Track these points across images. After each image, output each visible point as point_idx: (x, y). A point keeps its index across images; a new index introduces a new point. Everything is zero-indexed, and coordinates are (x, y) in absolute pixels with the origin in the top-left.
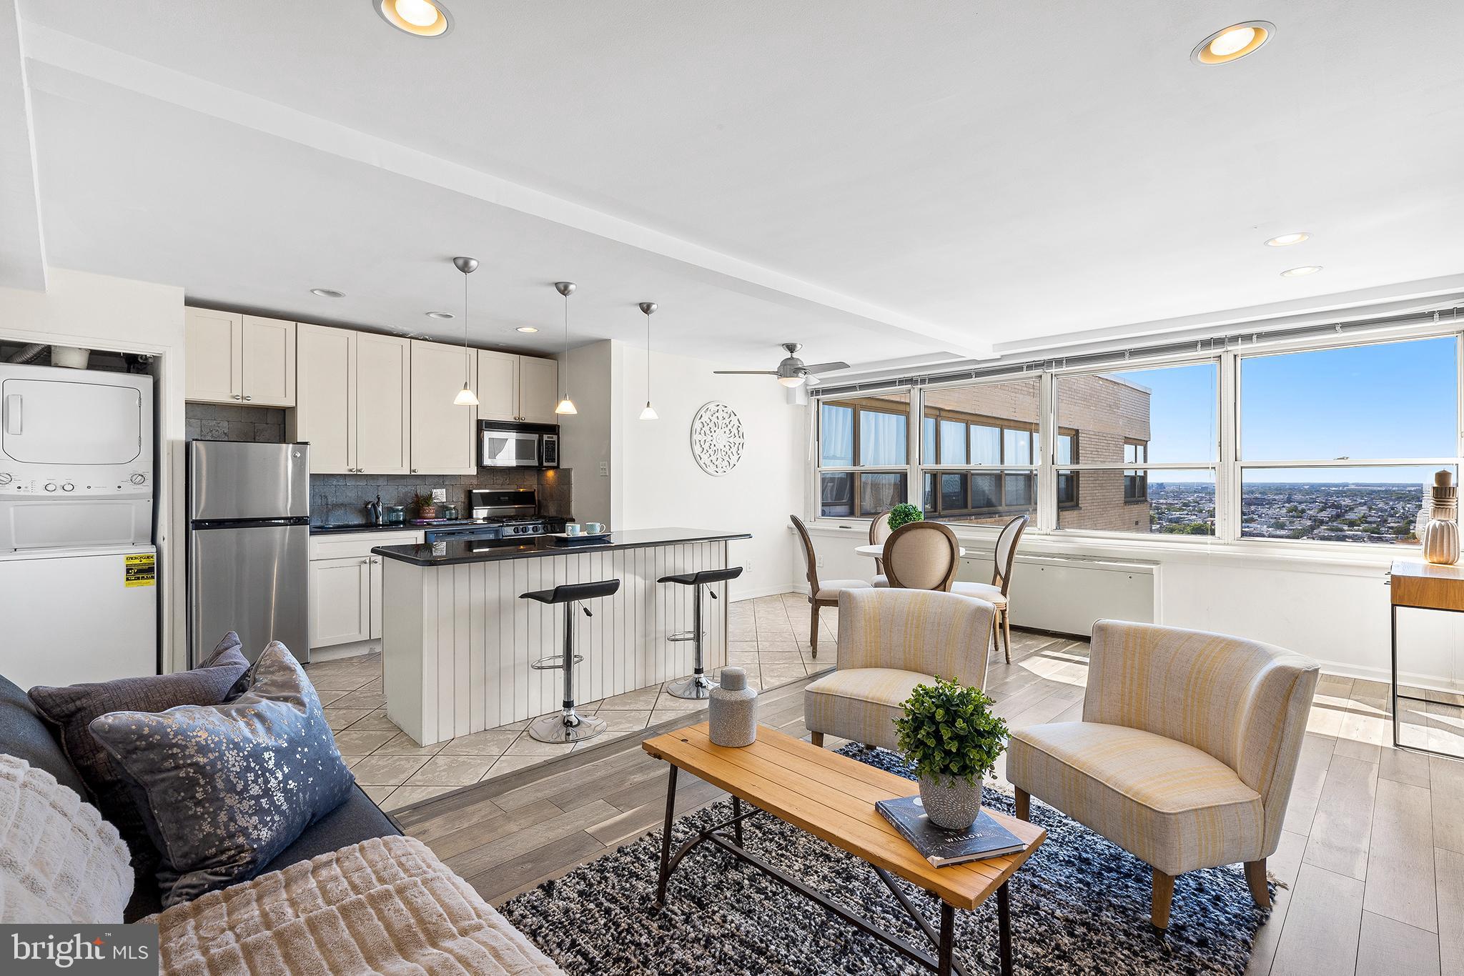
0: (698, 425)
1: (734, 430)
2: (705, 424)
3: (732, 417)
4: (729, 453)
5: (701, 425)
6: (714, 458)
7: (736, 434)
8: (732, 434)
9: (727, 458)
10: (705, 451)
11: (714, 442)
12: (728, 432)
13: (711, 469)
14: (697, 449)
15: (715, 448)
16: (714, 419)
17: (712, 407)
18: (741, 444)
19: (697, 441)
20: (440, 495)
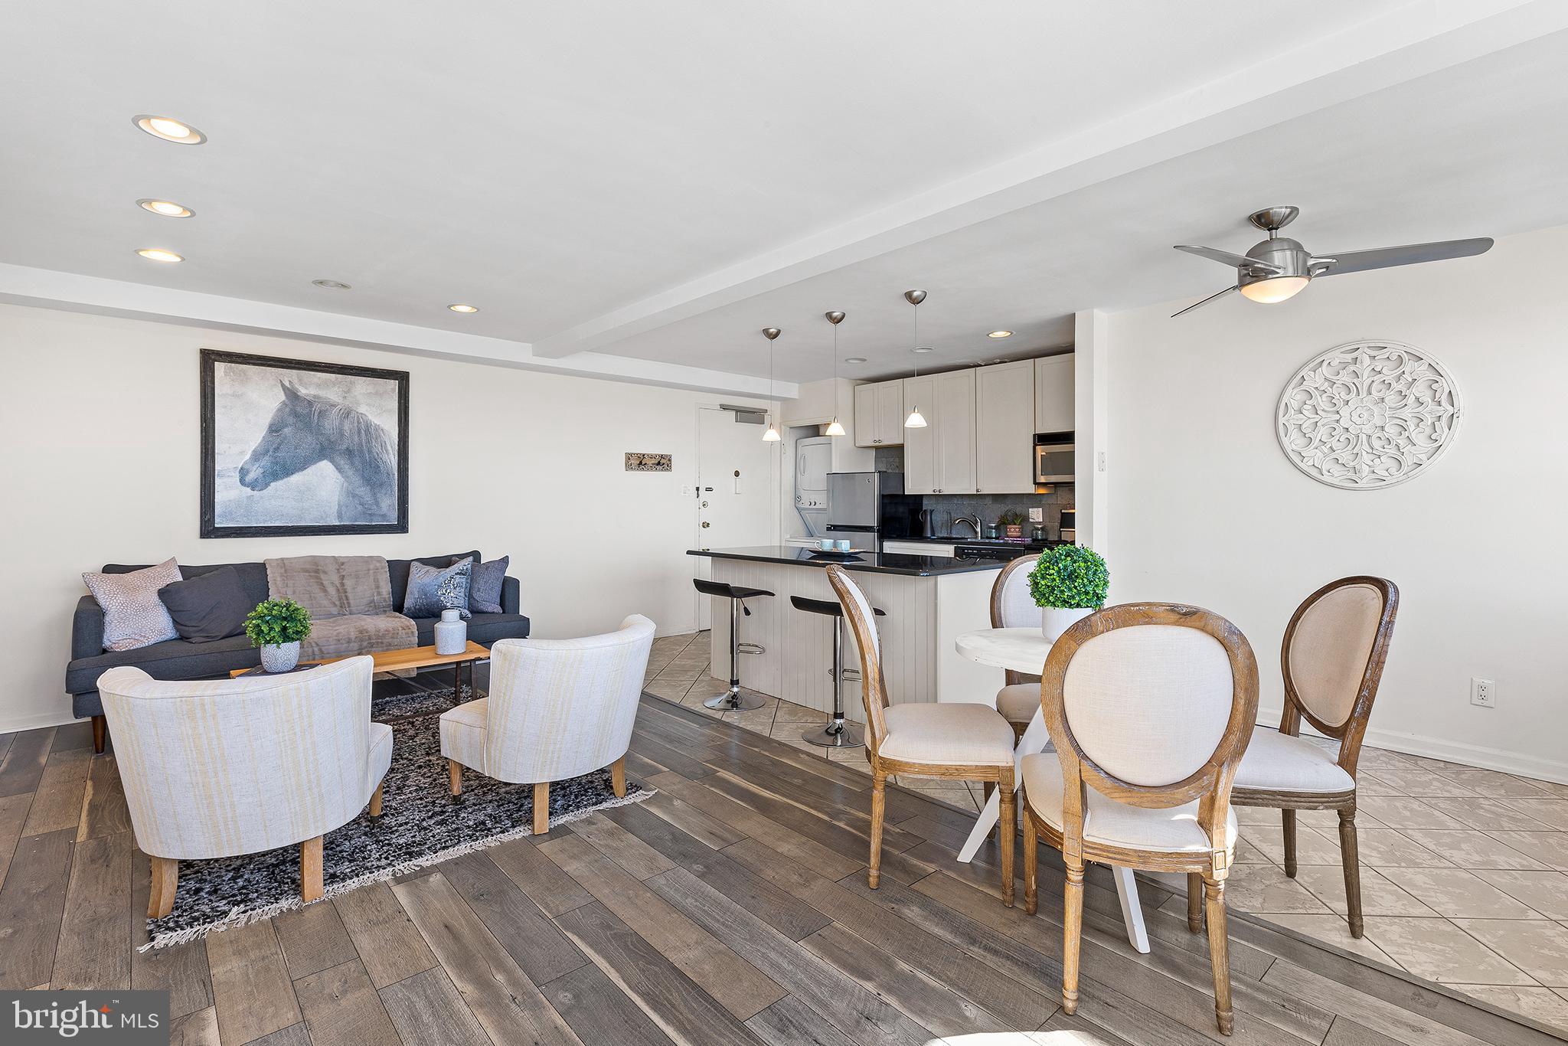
0: (1294, 397)
1: (1421, 390)
2: (1315, 393)
3: (1409, 366)
4: (1402, 442)
5: (1301, 396)
6: (1345, 457)
7: (1427, 398)
8: (1411, 400)
9: (1391, 450)
10: (1316, 443)
11: (1344, 423)
12: (1391, 398)
13: (1337, 475)
14: (1293, 441)
15: (1347, 435)
16: (1345, 377)
17: (1337, 358)
18: (1444, 419)
19: (1291, 428)
20: (1036, 515)
